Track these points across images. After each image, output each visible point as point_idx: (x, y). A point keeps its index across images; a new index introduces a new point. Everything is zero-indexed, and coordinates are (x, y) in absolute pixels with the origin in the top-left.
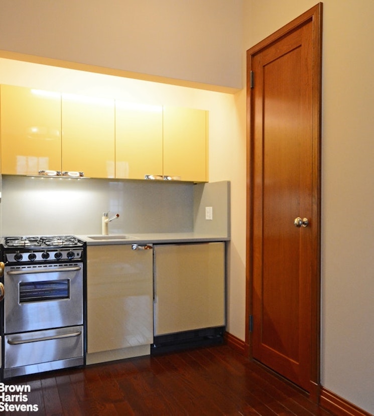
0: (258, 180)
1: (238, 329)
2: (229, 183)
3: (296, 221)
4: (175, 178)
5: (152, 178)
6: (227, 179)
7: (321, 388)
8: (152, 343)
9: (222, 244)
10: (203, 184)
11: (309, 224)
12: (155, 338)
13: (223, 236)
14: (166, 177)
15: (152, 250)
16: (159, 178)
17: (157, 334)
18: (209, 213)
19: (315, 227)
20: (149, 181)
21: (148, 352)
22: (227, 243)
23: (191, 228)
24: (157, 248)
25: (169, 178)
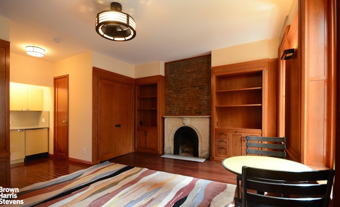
0: (56, 110)
1: (51, 152)
2: (49, 112)
3: (64, 121)
4: (32, 110)
5: (24, 110)
6: (49, 111)
7: (69, 158)
8: (25, 158)
9: (47, 129)
10: (41, 111)
11: (66, 122)
12: (26, 157)
13: (48, 127)
14: (29, 110)
15: (24, 131)
16: (26, 110)
17: (27, 155)
18: (43, 120)
19: (67, 122)
20: (22, 111)
21: (23, 161)
22: (48, 128)
23: (38, 124)
24: (26, 131)
25: (30, 110)
